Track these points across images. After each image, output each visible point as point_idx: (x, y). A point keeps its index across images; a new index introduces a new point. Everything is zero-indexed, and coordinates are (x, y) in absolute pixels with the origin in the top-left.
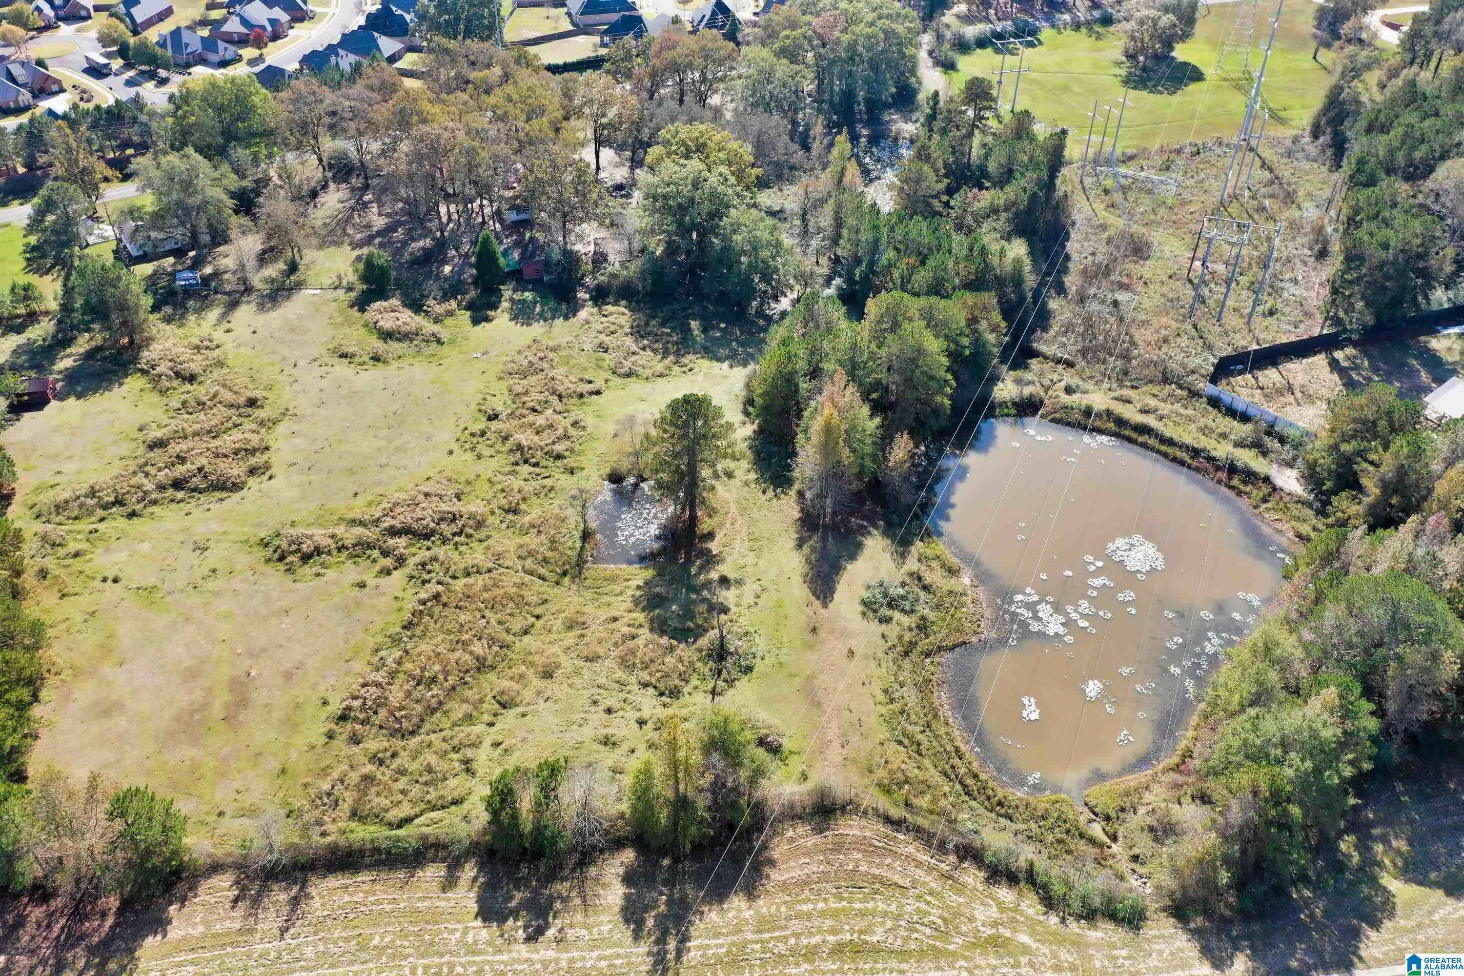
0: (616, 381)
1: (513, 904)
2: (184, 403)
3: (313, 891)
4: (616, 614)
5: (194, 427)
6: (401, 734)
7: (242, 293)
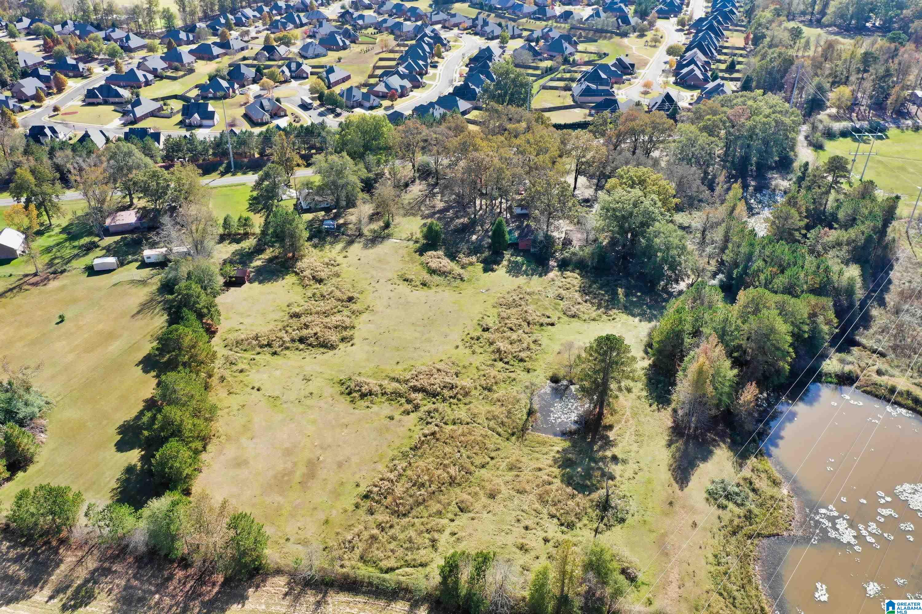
0: (566, 318)
2: (314, 295)
3: (329, 600)
4: (541, 466)
5: (317, 309)
6: (398, 514)
7: (357, 236)
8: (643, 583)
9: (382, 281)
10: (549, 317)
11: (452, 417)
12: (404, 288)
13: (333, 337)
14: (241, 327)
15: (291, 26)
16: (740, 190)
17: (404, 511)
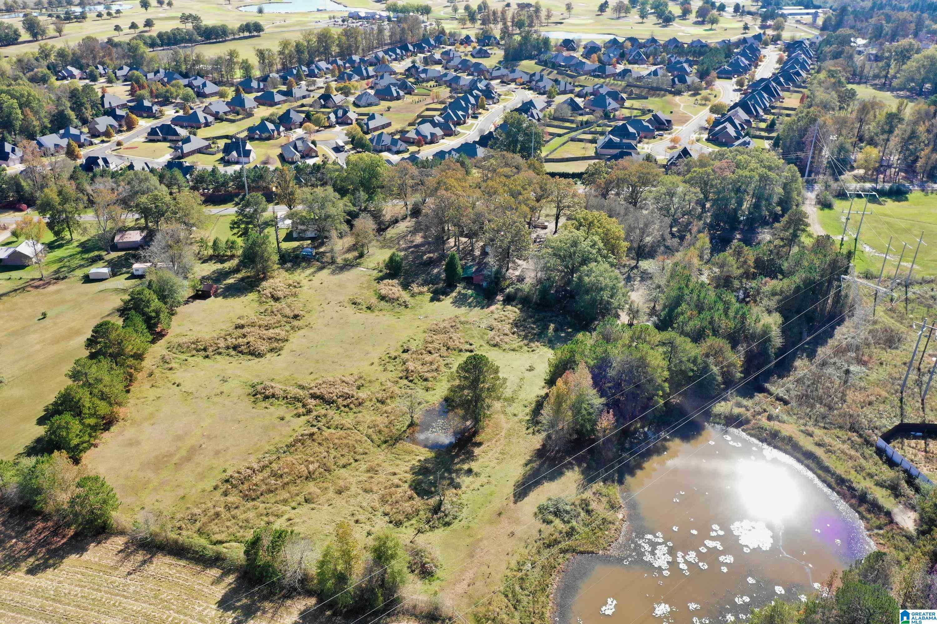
1: (238, 604)
2: (266, 310)
3: (155, 560)
4: (397, 471)
5: (261, 322)
6: (247, 498)
7: (329, 264)
8: (438, 578)
9: (333, 303)
10: (471, 345)
11: (336, 423)
12: (350, 310)
13: (263, 347)
14: (189, 333)
15: (357, 77)
16: (707, 240)
17: (254, 495)
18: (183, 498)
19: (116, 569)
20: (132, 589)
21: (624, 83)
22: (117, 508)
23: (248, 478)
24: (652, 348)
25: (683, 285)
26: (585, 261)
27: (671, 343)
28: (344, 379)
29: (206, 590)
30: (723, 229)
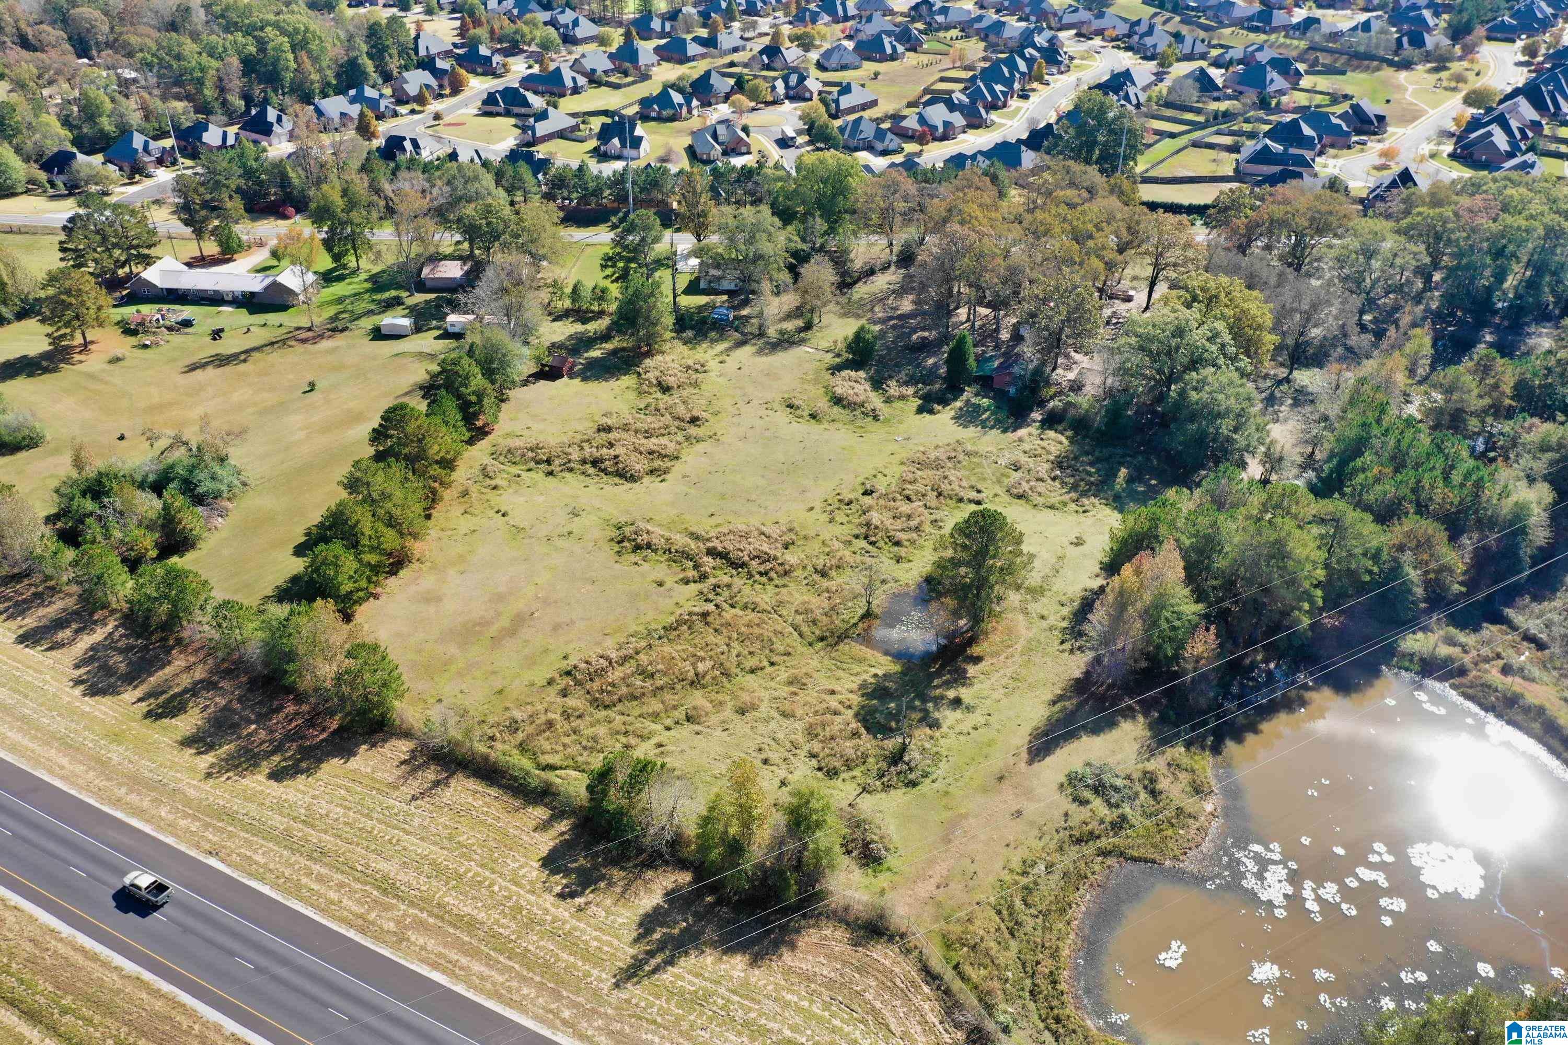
1: (572, 866)
2: (646, 407)
3: (453, 782)
4: (837, 688)
5: (639, 425)
6: (597, 704)
7: (755, 336)
8: (889, 869)
9: (755, 402)
10: (979, 492)
11: (746, 600)
12: (782, 417)
13: (639, 464)
14: (525, 433)
15: (826, 18)
16: (1428, 341)
17: (607, 700)
18: (500, 692)
19: (396, 788)
20: (417, 821)
21: (1303, 44)
22: (402, 696)
23: (600, 673)
24: (1299, 527)
25: (1371, 420)
26: (1195, 363)
27: (1336, 521)
28: (764, 529)
29: (525, 838)
30: (1461, 323)
